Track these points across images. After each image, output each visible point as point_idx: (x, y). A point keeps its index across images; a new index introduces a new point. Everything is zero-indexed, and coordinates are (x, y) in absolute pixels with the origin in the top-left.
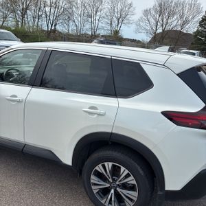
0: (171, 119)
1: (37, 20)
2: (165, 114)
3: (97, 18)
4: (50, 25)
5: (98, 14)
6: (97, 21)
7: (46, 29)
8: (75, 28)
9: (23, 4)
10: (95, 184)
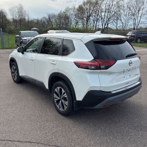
0: (77, 65)
1: (96, 22)
2: (76, 63)
3: (140, 15)
4: (104, 25)
5: (140, 12)
6: (139, 18)
7: (101, 27)
8: (122, 25)
9: (87, 13)
10: (56, 98)
